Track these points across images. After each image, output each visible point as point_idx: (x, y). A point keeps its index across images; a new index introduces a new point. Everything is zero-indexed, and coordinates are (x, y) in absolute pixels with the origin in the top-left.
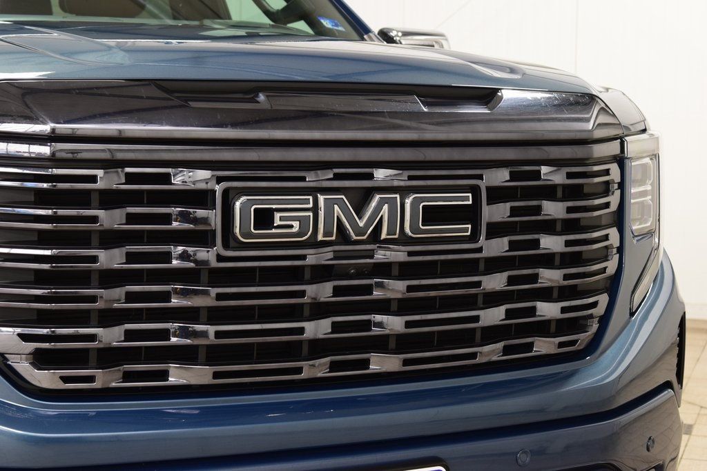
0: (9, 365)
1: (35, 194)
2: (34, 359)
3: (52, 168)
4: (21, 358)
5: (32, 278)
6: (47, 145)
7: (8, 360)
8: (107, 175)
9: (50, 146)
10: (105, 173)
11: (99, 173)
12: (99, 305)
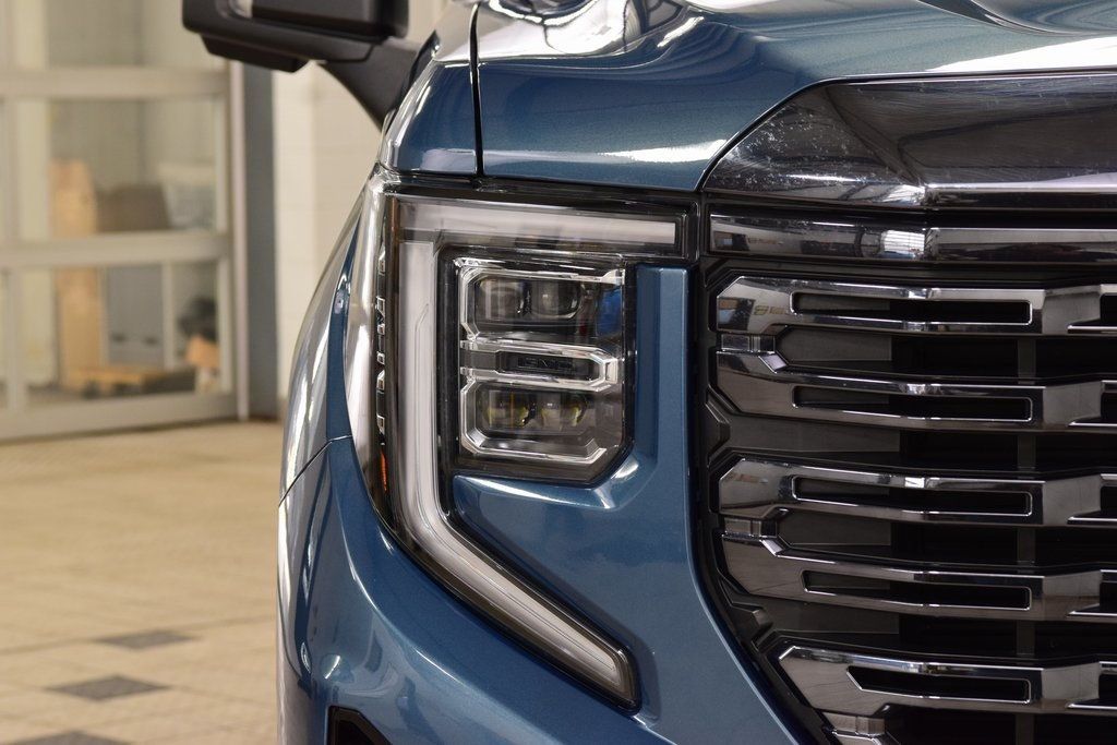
0: (834, 737)
1: (894, 345)
2: (887, 728)
3: (929, 286)
4: (858, 722)
5: (886, 539)
6: (919, 231)
7: (832, 727)
8: (1051, 303)
9: (925, 233)
10: (1048, 298)
11: (1035, 297)
12: (1031, 611)
